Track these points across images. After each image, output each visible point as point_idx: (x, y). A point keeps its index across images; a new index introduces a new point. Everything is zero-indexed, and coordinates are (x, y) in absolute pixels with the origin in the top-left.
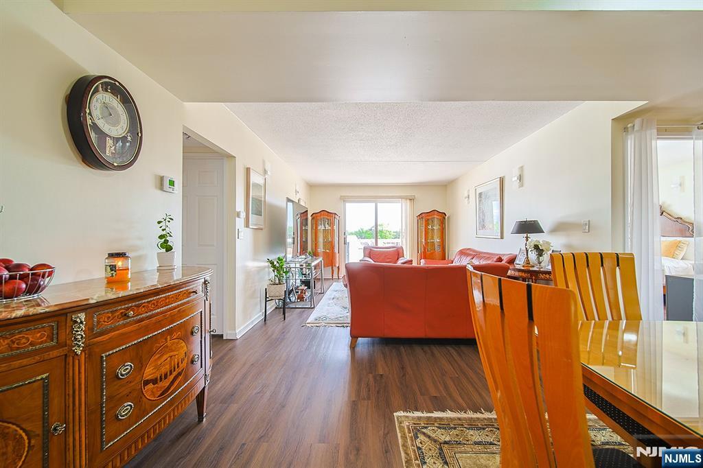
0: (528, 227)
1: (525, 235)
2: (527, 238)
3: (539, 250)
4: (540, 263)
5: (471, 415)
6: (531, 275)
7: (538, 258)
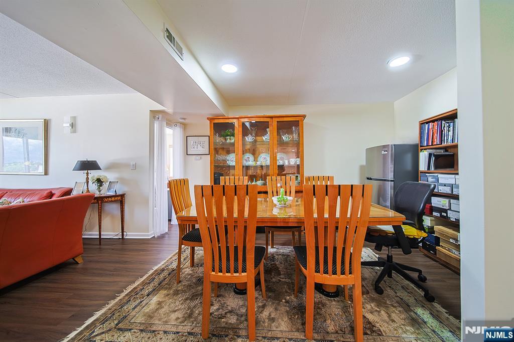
0: (88, 166)
1: (86, 171)
2: (87, 173)
3: (99, 182)
4: (100, 191)
5: (113, 303)
6: (97, 201)
7: (99, 188)
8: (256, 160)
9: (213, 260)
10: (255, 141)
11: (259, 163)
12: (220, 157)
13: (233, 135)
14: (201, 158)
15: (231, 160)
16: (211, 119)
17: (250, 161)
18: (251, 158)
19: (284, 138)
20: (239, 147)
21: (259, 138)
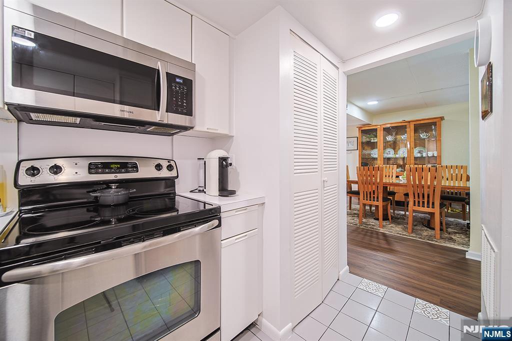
8: (396, 153)
9: (364, 197)
10: (396, 139)
11: (397, 156)
12: (366, 152)
13: (376, 137)
14: (351, 153)
15: (375, 153)
16: (360, 128)
17: (390, 153)
18: (392, 151)
19: (421, 136)
20: (381, 145)
21: (398, 137)
